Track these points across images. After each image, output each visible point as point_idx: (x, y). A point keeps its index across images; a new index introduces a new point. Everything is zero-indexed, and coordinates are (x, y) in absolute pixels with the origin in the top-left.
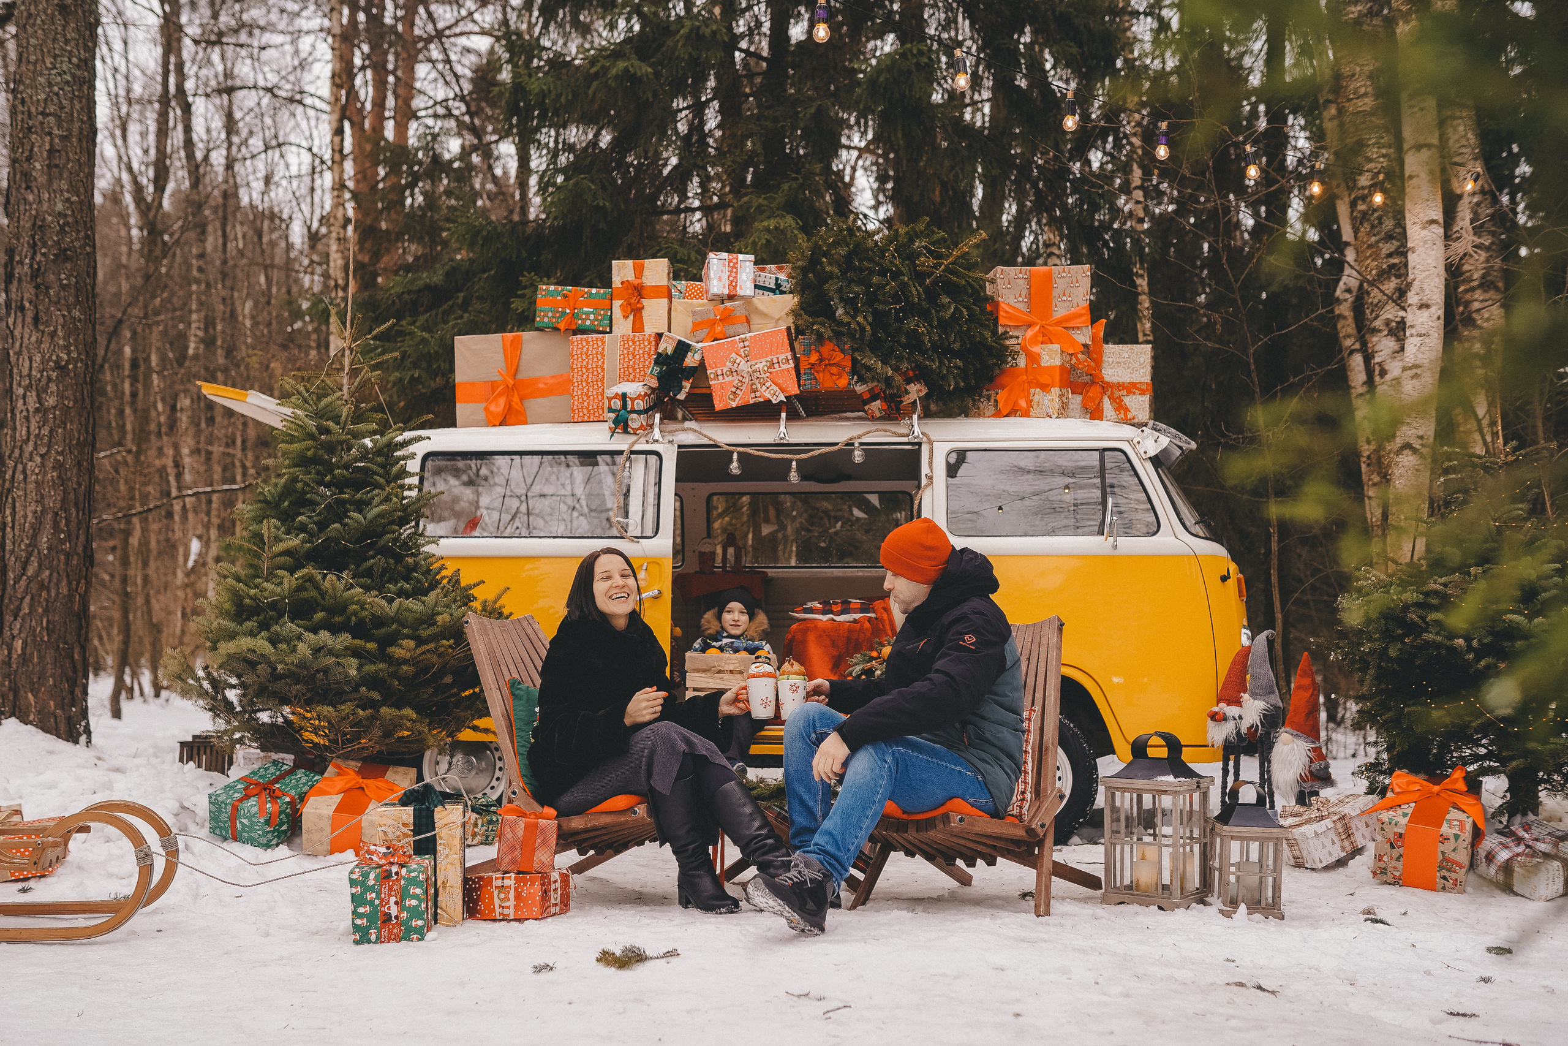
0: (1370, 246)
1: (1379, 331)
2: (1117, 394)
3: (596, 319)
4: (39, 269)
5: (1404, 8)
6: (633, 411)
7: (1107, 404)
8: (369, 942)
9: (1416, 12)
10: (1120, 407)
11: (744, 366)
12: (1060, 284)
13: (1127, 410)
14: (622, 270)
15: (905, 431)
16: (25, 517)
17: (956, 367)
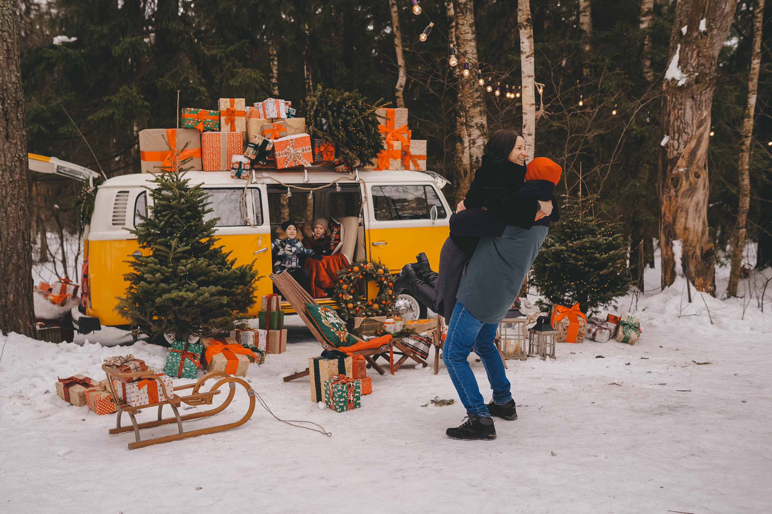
0: (470, 93)
1: (473, 127)
2: (415, 159)
3: (212, 125)
4: (7, 111)
5: (525, 23)
6: (244, 169)
7: (411, 164)
8: (344, 411)
9: (529, 26)
10: (416, 165)
11: (292, 151)
12: (397, 116)
13: (418, 166)
14: (224, 103)
15: (352, 178)
16: (8, 234)
17: (371, 152)
